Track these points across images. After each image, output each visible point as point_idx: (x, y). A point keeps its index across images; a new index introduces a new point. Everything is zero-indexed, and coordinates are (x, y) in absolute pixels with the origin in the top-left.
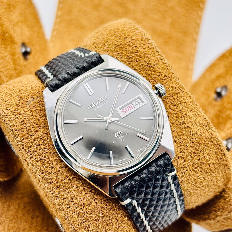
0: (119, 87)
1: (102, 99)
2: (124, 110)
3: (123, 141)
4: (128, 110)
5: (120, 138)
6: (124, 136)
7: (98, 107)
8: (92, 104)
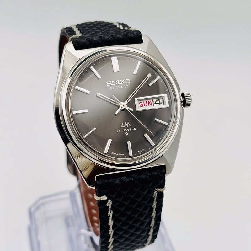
1: (124, 81)
2: (142, 103)
3: (127, 135)
4: (146, 105)
5: (126, 130)
6: (130, 129)
7: (117, 88)
8: (112, 82)
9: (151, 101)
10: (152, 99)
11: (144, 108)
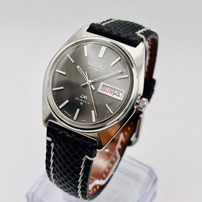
1: (101, 67)
2: (106, 88)
3: (81, 104)
4: (107, 91)
5: (82, 101)
6: (85, 102)
7: (94, 69)
8: (93, 63)
9: (113, 91)
10: (115, 90)
11: (105, 93)
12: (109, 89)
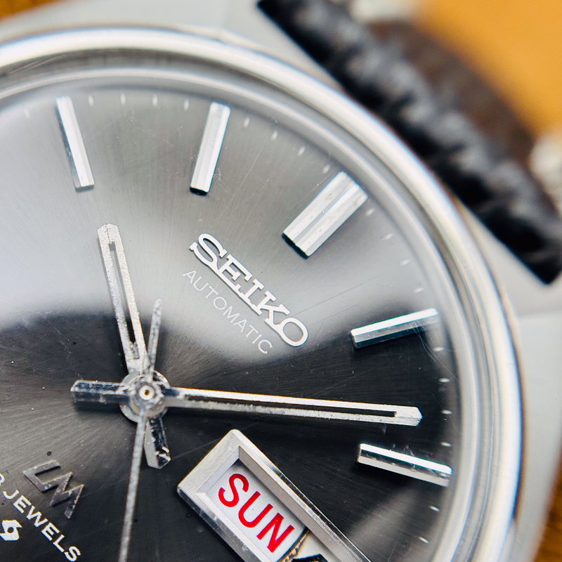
0: (391, 414)
1: (279, 316)
2: (246, 488)
3: (7, 537)
4: (250, 515)
5: (27, 509)
6: (49, 530)
7: (220, 303)
8: (232, 259)
9: (290, 529)
10: (305, 531)
11: (227, 518)
12: (269, 507)
